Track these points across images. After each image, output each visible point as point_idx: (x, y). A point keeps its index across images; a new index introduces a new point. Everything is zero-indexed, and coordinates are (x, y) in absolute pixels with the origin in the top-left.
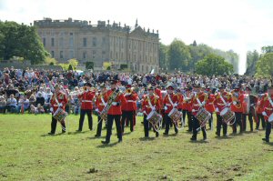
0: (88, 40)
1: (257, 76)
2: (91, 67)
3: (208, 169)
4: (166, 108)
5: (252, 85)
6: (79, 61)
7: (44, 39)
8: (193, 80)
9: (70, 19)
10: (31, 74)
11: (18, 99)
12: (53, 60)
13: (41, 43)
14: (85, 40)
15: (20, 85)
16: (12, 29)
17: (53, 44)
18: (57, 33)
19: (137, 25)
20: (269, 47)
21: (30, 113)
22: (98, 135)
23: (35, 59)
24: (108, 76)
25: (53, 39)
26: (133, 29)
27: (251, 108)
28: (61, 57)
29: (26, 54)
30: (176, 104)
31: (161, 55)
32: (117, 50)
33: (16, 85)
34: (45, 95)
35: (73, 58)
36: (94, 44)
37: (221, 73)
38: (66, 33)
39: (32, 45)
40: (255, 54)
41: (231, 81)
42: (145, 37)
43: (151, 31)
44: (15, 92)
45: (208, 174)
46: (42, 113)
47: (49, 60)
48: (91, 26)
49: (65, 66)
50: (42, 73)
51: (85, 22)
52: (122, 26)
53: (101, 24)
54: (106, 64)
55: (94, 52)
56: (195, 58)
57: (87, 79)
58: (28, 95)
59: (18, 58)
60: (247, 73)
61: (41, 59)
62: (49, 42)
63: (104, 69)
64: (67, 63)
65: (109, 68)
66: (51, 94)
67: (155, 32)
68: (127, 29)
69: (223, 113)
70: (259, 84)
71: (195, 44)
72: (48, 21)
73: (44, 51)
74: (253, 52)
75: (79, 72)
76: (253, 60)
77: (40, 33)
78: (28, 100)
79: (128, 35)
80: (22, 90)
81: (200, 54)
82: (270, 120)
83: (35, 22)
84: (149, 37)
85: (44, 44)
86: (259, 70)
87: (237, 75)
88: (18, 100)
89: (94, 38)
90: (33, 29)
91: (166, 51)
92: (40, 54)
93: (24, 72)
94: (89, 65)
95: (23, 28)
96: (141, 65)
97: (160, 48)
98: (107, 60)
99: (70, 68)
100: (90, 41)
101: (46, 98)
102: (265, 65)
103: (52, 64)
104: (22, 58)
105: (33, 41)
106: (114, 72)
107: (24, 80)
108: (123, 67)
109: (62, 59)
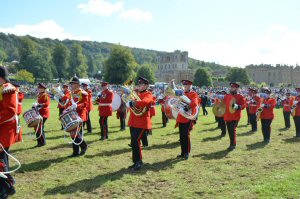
0: (271, 73)
6: (267, 83)
7: (250, 74)
12: (254, 83)
14: (269, 73)
18: (256, 71)
19: (297, 65)
23: (246, 83)
26: (294, 67)
29: (242, 80)
32: (286, 77)
35: (264, 82)
36: (274, 75)
38: (260, 70)
47: (252, 83)
48: (272, 67)
49: (260, 86)
52: (289, 66)
53: (278, 66)
54: (280, 84)
55: (274, 79)
61: (249, 83)
64: (261, 84)
68: (292, 67)
73: (250, 79)
77: (248, 71)
79: (292, 70)
85: (250, 76)
89: (274, 72)
90: (245, 69)
92: (248, 80)
94: (272, 85)
98: (281, 82)
99: (262, 86)
108: (289, 85)
109: (258, 82)
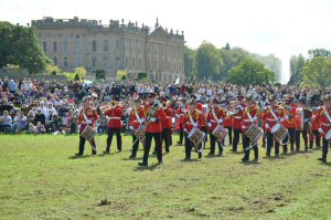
0: (98, 43)
1: (303, 86)
2: (103, 77)
3: (245, 199)
4: (210, 125)
5: (297, 97)
6: (88, 69)
7: (45, 43)
8: (225, 91)
9: (76, 18)
10: (29, 85)
11: (13, 116)
12: (56, 68)
13: (40, 47)
14: (94, 43)
15: (16, 99)
16: (5, 30)
17: (55, 49)
18: (60, 36)
19: (157, 24)
20: (317, 50)
21: (28, 133)
22: (133, 156)
23: (34, 67)
24: (123, 87)
25: (55, 43)
26: (152, 30)
27: (306, 124)
28: (66, 64)
29: (22, 61)
30: (221, 121)
31: (187, 61)
32: (134, 55)
33: (11, 99)
34: (45, 111)
35: (80, 66)
36: (106, 49)
37: (259, 82)
38: (71, 35)
39: (30, 50)
40: (301, 59)
41: (272, 92)
42: (167, 40)
43: (175, 33)
44: (9, 108)
45: (244, 204)
46: (43, 133)
47: (50, 68)
48: (101, 27)
49: (70, 76)
50: (42, 84)
51: (95, 22)
52: (140, 26)
53: (114, 24)
54: (121, 73)
55: (106, 59)
56: (228, 64)
57: (98, 91)
58: (25, 111)
59: (13, 66)
60: (291, 82)
61: (41, 67)
62: (50, 46)
63: (118, 78)
64: (73, 72)
65: (124, 78)
66: (53, 109)
67: (180, 34)
68: (146, 29)
69: (275, 129)
70: (305, 95)
71: (228, 47)
72: (49, 20)
73: (44, 58)
74: (298, 56)
75: (88, 82)
76: (298, 66)
77: (39, 36)
78: (25, 118)
79: (147, 37)
80: (17, 104)
81: (235, 60)
82: (327, 138)
83: (33, 22)
84: (173, 39)
85: (45, 50)
86: (305, 78)
87: (278, 85)
88: (13, 118)
89: (106, 42)
90: (30, 30)
91: (193, 57)
92: (39, 61)
93: (20, 83)
94: (100, 75)
95: (18, 29)
96: (163, 73)
97: (186, 53)
98: (122, 68)
99: (77, 78)
100: (100, 44)
101: (47, 115)
102: (312, 72)
103: (54, 73)
104: (18, 67)
105: (31, 45)
106: (130, 83)
107: (20, 93)
108: (141, 76)
109: (67, 67)
